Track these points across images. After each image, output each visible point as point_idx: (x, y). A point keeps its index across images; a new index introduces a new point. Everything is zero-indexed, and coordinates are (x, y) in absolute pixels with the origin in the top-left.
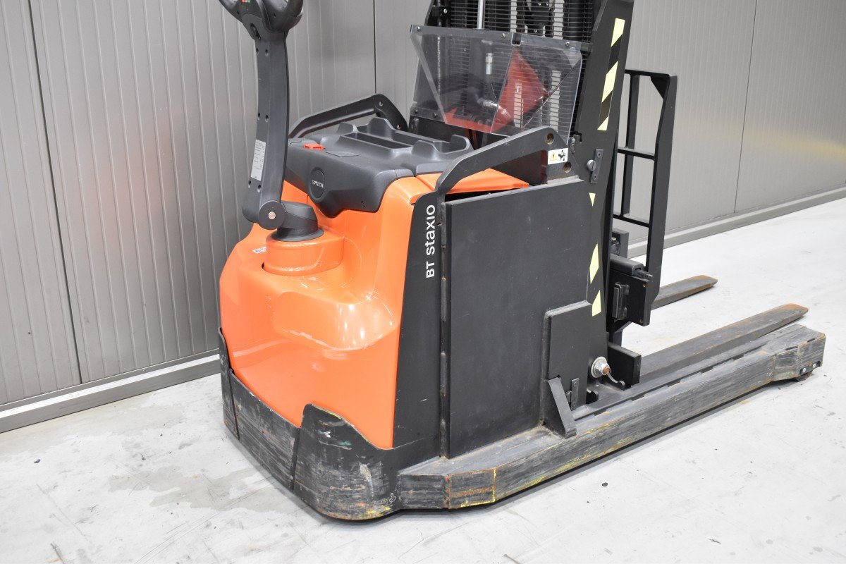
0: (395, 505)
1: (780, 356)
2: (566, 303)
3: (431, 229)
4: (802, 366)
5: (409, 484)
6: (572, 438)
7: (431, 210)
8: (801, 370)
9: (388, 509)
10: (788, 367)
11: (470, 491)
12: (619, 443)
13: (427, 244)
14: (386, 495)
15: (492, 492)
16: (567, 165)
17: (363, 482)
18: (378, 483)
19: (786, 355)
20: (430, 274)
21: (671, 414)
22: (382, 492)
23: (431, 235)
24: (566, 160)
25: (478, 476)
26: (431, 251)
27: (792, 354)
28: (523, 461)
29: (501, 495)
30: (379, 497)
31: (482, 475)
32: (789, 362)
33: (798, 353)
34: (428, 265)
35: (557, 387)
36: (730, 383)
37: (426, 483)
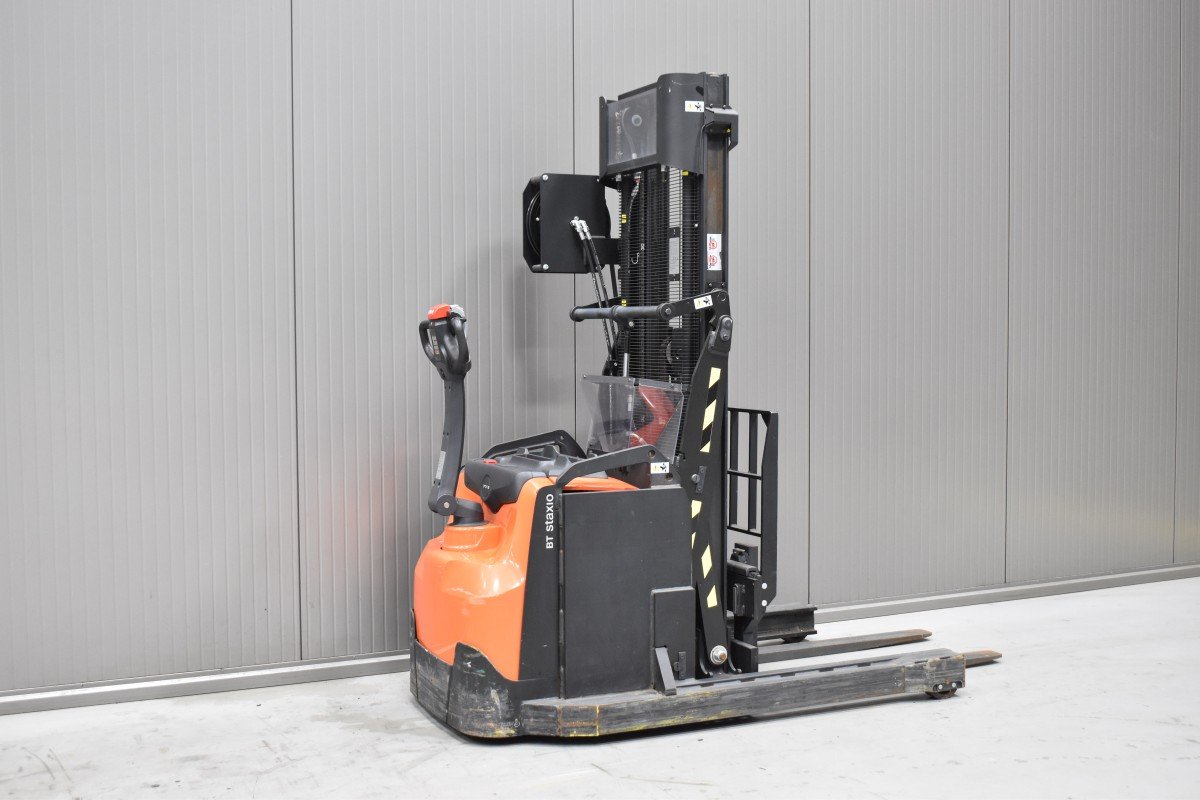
0: (519, 730)
1: (909, 668)
2: (672, 587)
3: (550, 512)
4: (936, 682)
5: (530, 713)
6: (672, 697)
7: (550, 498)
8: (936, 686)
9: (513, 732)
10: (918, 680)
11: (578, 723)
12: (722, 713)
13: (547, 523)
14: (511, 719)
15: (595, 727)
16: (669, 476)
17: (492, 704)
18: (506, 708)
19: (915, 668)
20: (550, 546)
21: (780, 699)
22: (508, 716)
23: (550, 516)
24: (668, 471)
25: (584, 710)
26: (550, 528)
27: (921, 668)
28: (624, 706)
29: (605, 732)
30: (506, 720)
31: (587, 710)
32: (920, 676)
33: (928, 667)
34: (548, 539)
35: (662, 655)
36: (847, 684)
37: (543, 713)
